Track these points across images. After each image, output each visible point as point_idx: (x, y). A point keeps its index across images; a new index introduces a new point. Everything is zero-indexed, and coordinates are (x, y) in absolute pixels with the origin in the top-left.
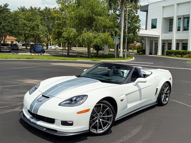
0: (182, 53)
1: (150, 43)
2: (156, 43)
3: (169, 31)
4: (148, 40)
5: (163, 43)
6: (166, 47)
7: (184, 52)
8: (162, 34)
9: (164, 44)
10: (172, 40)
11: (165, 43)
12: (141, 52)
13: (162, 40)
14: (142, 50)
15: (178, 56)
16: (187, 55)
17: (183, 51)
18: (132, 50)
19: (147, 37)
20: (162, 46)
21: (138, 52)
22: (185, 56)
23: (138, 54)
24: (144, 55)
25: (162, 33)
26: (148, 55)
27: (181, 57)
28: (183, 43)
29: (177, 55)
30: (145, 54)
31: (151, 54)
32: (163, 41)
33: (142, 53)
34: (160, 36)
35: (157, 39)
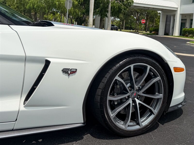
1: (166, 19)
2: (174, 19)
3: (193, 2)
4: (162, 15)
5: (182, 20)
8: (181, 6)
11: (186, 20)
12: (153, 32)
13: (181, 14)
14: (155, 30)
20: (181, 23)
24: (157, 36)
30: (158, 34)
31: (166, 34)
33: (154, 33)
34: (177, 8)
35: (174, 13)
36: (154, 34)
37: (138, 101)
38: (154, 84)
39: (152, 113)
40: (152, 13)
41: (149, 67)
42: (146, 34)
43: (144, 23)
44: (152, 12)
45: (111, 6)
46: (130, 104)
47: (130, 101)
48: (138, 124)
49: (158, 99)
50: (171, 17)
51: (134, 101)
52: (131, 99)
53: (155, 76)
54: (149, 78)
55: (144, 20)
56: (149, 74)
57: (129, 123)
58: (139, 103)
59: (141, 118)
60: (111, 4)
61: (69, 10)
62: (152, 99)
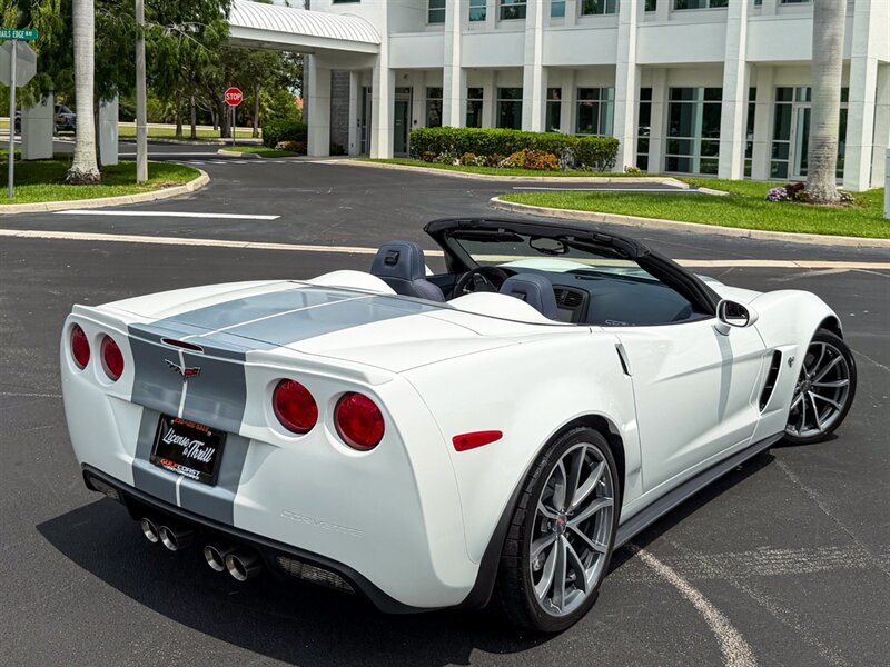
0: (491, 144)
1: (332, 87)
2: (364, 89)
3: (430, 22)
4: (317, 69)
5: (398, 90)
6: (418, 112)
7: (501, 139)
8: (389, 37)
9: (404, 96)
10: (440, 71)
11: (409, 90)
12: (285, 143)
13: (392, 70)
14: (291, 132)
15: (474, 164)
16: (515, 156)
17: (500, 131)
18: (251, 130)
19: (314, 51)
20: (396, 104)
21: (270, 141)
22: (506, 161)
23: (264, 155)
24: (299, 160)
25: (389, 33)
26: (324, 157)
27: (485, 165)
28: (503, 89)
29: (467, 155)
30: (305, 153)
31: (337, 149)
32: (399, 74)
33: (288, 149)
34: (378, 45)
35: (367, 66)
36: (288, 151)
37: (812, 395)
38: (835, 366)
39: (835, 408)
40: (253, 55)
41: (824, 345)
42: (258, 156)
43: (237, 101)
44: (253, 51)
45: (146, 47)
46: (801, 401)
47: (802, 396)
48: (816, 427)
49: (842, 388)
50: (349, 78)
51: (807, 396)
52: (802, 394)
53: (836, 356)
54: (828, 359)
55: (237, 92)
56: (826, 353)
57: (804, 427)
58: (815, 398)
59: (820, 417)
60: (146, 39)
61: (17, 88)
62: (835, 388)
